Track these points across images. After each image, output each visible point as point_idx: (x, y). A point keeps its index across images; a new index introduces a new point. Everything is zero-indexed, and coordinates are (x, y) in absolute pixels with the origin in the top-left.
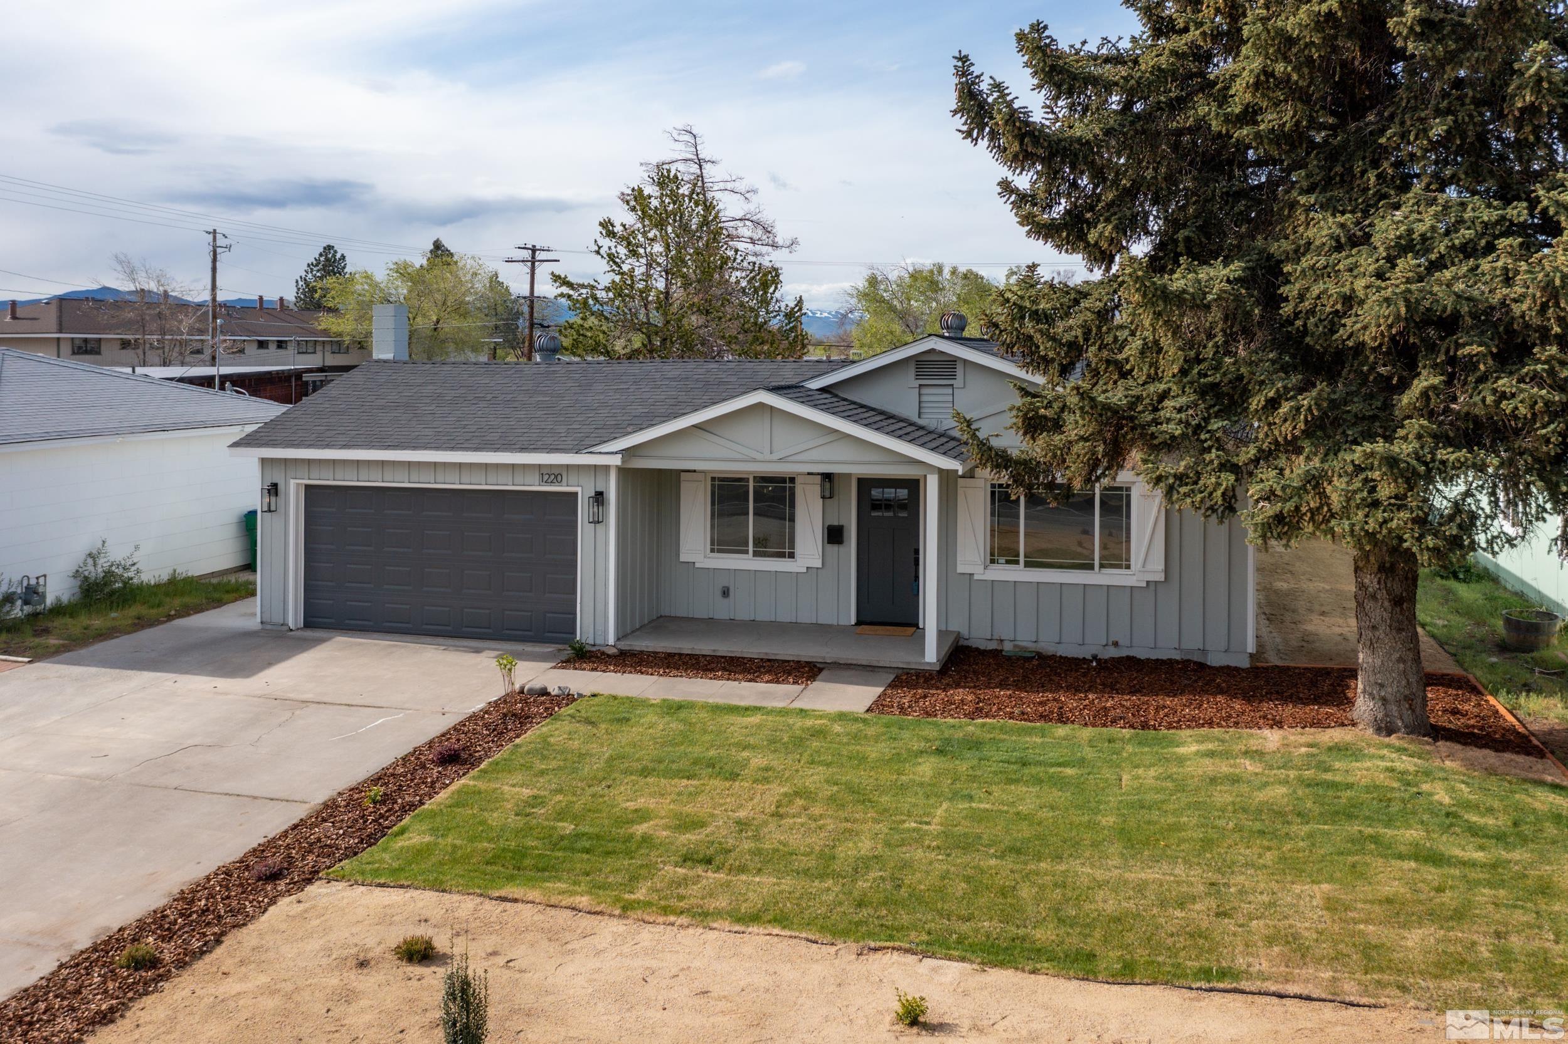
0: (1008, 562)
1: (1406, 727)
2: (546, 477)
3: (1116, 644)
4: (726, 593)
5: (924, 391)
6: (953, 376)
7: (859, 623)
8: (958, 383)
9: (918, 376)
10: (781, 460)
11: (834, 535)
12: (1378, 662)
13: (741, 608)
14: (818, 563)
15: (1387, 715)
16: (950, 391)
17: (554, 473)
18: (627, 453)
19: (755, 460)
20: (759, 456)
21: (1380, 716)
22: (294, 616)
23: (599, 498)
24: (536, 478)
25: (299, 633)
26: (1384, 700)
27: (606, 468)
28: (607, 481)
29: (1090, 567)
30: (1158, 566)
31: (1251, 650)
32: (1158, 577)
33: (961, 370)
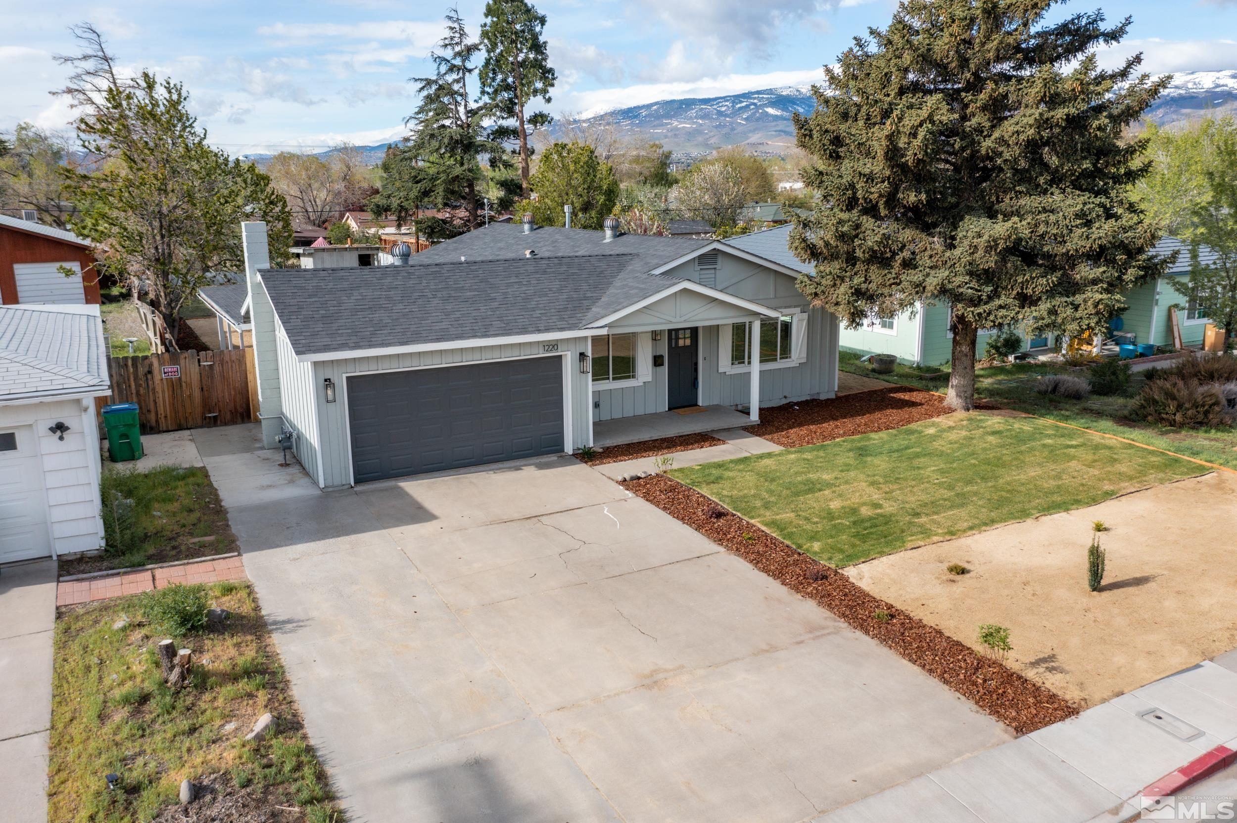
0: (739, 363)
2: (546, 348)
3: (785, 397)
4: (597, 405)
5: (702, 272)
6: (715, 263)
7: (670, 409)
8: (719, 265)
9: (699, 264)
10: (685, 321)
11: (657, 361)
13: (604, 413)
14: (649, 379)
16: (713, 271)
17: (552, 345)
19: (671, 322)
20: (673, 320)
22: (346, 478)
23: (581, 357)
24: (540, 350)
25: (359, 488)
27: (585, 338)
28: (587, 345)
29: (776, 360)
30: (804, 355)
31: (836, 389)
32: (804, 360)
33: (720, 259)
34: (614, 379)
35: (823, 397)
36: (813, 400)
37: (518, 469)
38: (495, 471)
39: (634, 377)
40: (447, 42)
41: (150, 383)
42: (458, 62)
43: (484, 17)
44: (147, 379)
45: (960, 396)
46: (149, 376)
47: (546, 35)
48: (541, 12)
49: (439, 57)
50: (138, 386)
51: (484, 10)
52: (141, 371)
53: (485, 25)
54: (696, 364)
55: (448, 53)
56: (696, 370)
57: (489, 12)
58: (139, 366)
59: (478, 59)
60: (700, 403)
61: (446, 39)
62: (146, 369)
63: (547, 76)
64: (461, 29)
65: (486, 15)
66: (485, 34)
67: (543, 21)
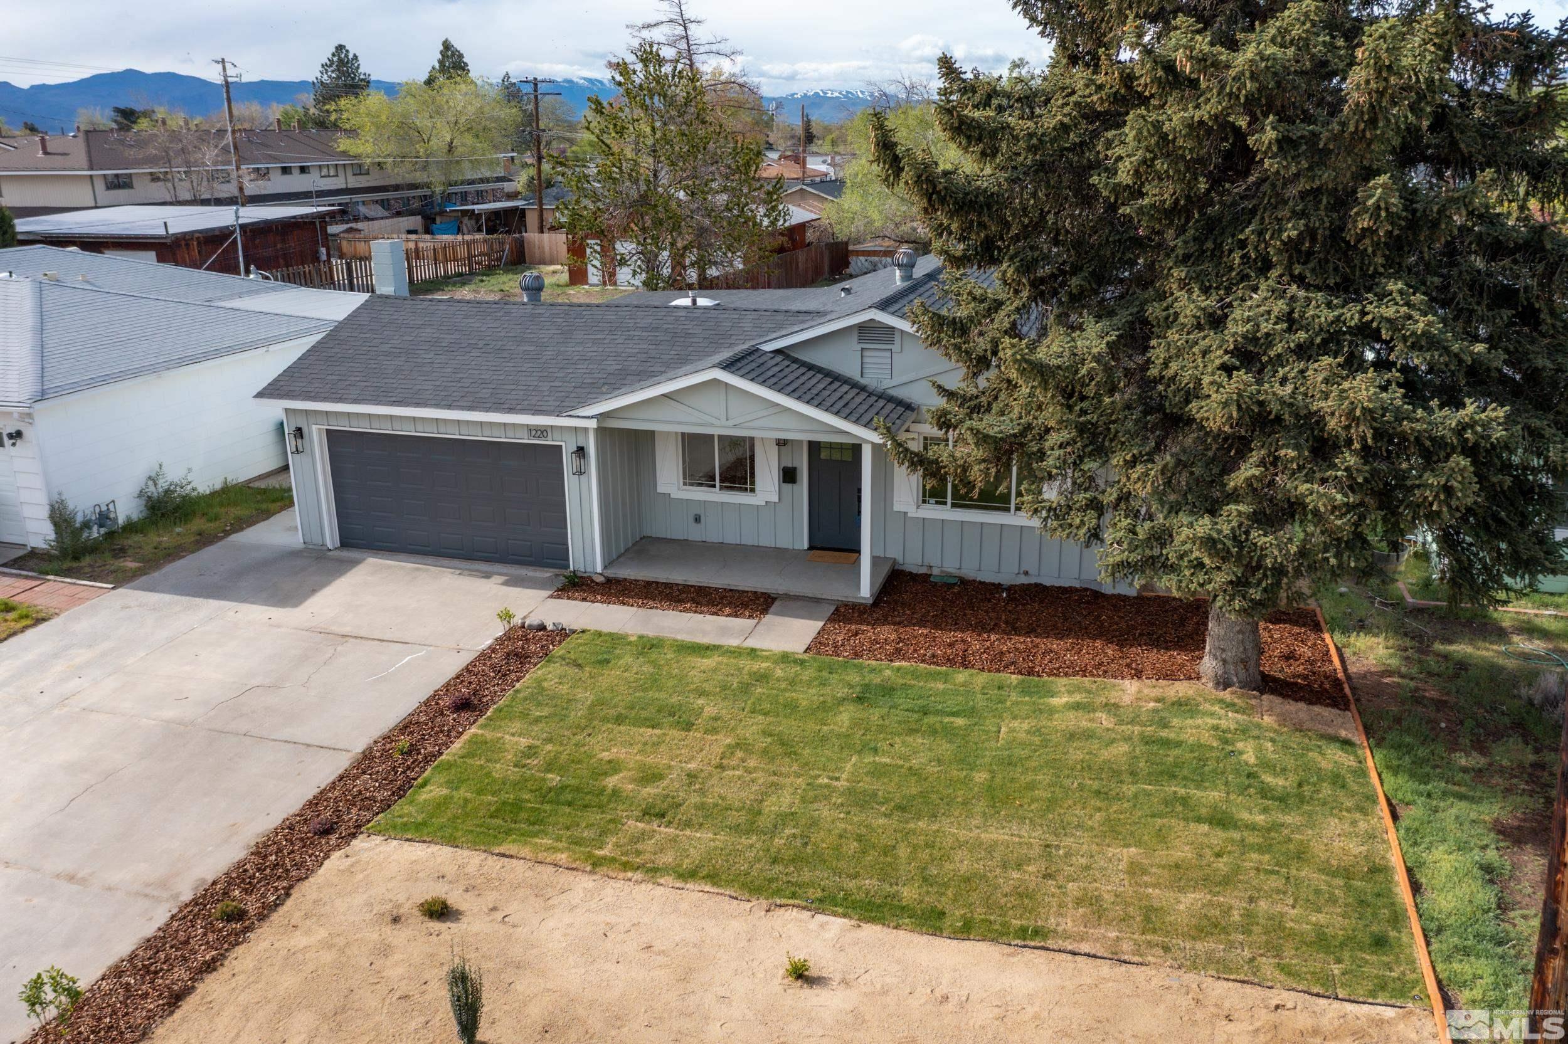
1: (1240, 682)
2: (534, 433)
4: (697, 519)
5: (866, 353)
6: (892, 342)
8: (896, 347)
9: (860, 341)
10: (738, 426)
12: (1222, 632)
13: (710, 532)
14: (775, 499)
15: (1225, 673)
16: (888, 354)
17: (542, 431)
18: (601, 417)
21: (1220, 673)
22: (331, 538)
23: (581, 451)
24: (526, 434)
25: (337, 553)
26: (1224, 661)
27: (586, 430)
28: (587, 438)
29: (1008, 510)
33: (898, 336)
34: (723, 488)
39: (753, 490)
54: (860, 490)
56: (859, 500)
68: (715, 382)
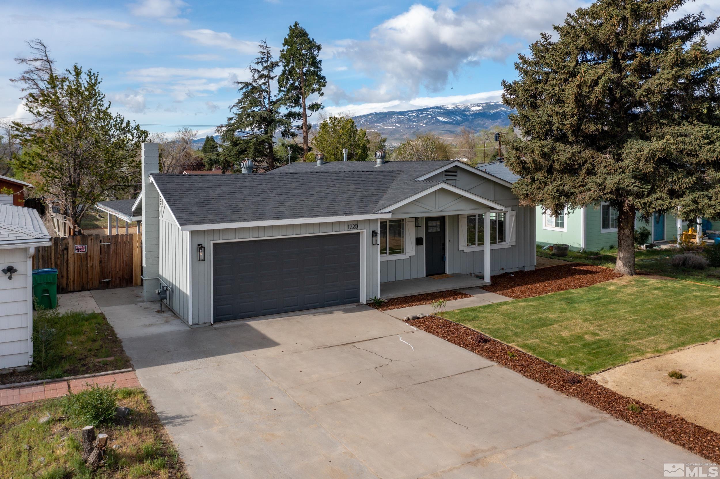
0: (472, 244)
2: (350, 227)
3: (503, 269)
6: (456, 176)
7: (427, 276)
9: (446, 176)
10: (441, 211)
11: (419, 241)
14: (414, 254)
16: (454, 181)
17: (354, 224)
18: (393, 212)
19: (432, 211)
20: (434, 210)
22: (209, 318)
23: (374, 233)
24: (347, 227)
25: (217, 326)
27: (376, 220)
28: (377, 225)
29: (495, 243)
30: (514, 240)
31: (535, 264)
32: (514, 244)
33: (459, 173)
34: (390, 253)
35: (527, 269)
36: (521, 272)
37: (330, 312)
38: (314, 314)
39: (403, 252)
40: (259, 60)
41: (65, 257)
42: (265, 72)
43: (282, 46)
44: (63, 254)
45: (626, 266)
46: (65, 252)
47: (320, 56)
48: (318, 43)
49: (254, 69)
50: (56, 258)
51: (283, 42)
52: (60, 247)
53: (283, 50)
54: (444, 245)
55: (260, 67)
56: (444, 249)
57: (286, 43)
58: (59, 244)
59: (278, 71)
60: (447, 271)
61: (258, 58)
62: (64, 247)
63: (322, 81)
64: (268, 53)
65: (284, 45)
66: (283, 56)
67: (319, 48)
68: (442, 189)
